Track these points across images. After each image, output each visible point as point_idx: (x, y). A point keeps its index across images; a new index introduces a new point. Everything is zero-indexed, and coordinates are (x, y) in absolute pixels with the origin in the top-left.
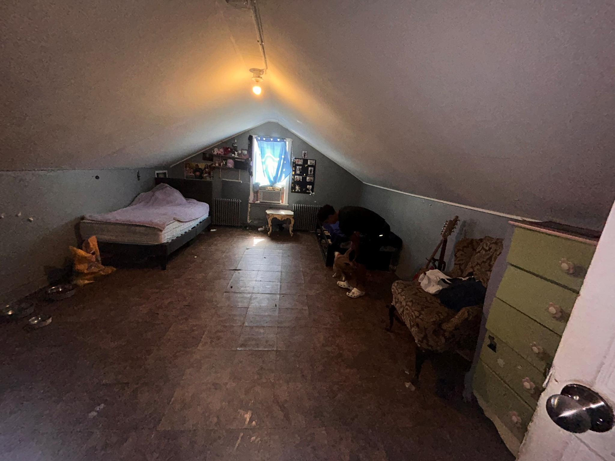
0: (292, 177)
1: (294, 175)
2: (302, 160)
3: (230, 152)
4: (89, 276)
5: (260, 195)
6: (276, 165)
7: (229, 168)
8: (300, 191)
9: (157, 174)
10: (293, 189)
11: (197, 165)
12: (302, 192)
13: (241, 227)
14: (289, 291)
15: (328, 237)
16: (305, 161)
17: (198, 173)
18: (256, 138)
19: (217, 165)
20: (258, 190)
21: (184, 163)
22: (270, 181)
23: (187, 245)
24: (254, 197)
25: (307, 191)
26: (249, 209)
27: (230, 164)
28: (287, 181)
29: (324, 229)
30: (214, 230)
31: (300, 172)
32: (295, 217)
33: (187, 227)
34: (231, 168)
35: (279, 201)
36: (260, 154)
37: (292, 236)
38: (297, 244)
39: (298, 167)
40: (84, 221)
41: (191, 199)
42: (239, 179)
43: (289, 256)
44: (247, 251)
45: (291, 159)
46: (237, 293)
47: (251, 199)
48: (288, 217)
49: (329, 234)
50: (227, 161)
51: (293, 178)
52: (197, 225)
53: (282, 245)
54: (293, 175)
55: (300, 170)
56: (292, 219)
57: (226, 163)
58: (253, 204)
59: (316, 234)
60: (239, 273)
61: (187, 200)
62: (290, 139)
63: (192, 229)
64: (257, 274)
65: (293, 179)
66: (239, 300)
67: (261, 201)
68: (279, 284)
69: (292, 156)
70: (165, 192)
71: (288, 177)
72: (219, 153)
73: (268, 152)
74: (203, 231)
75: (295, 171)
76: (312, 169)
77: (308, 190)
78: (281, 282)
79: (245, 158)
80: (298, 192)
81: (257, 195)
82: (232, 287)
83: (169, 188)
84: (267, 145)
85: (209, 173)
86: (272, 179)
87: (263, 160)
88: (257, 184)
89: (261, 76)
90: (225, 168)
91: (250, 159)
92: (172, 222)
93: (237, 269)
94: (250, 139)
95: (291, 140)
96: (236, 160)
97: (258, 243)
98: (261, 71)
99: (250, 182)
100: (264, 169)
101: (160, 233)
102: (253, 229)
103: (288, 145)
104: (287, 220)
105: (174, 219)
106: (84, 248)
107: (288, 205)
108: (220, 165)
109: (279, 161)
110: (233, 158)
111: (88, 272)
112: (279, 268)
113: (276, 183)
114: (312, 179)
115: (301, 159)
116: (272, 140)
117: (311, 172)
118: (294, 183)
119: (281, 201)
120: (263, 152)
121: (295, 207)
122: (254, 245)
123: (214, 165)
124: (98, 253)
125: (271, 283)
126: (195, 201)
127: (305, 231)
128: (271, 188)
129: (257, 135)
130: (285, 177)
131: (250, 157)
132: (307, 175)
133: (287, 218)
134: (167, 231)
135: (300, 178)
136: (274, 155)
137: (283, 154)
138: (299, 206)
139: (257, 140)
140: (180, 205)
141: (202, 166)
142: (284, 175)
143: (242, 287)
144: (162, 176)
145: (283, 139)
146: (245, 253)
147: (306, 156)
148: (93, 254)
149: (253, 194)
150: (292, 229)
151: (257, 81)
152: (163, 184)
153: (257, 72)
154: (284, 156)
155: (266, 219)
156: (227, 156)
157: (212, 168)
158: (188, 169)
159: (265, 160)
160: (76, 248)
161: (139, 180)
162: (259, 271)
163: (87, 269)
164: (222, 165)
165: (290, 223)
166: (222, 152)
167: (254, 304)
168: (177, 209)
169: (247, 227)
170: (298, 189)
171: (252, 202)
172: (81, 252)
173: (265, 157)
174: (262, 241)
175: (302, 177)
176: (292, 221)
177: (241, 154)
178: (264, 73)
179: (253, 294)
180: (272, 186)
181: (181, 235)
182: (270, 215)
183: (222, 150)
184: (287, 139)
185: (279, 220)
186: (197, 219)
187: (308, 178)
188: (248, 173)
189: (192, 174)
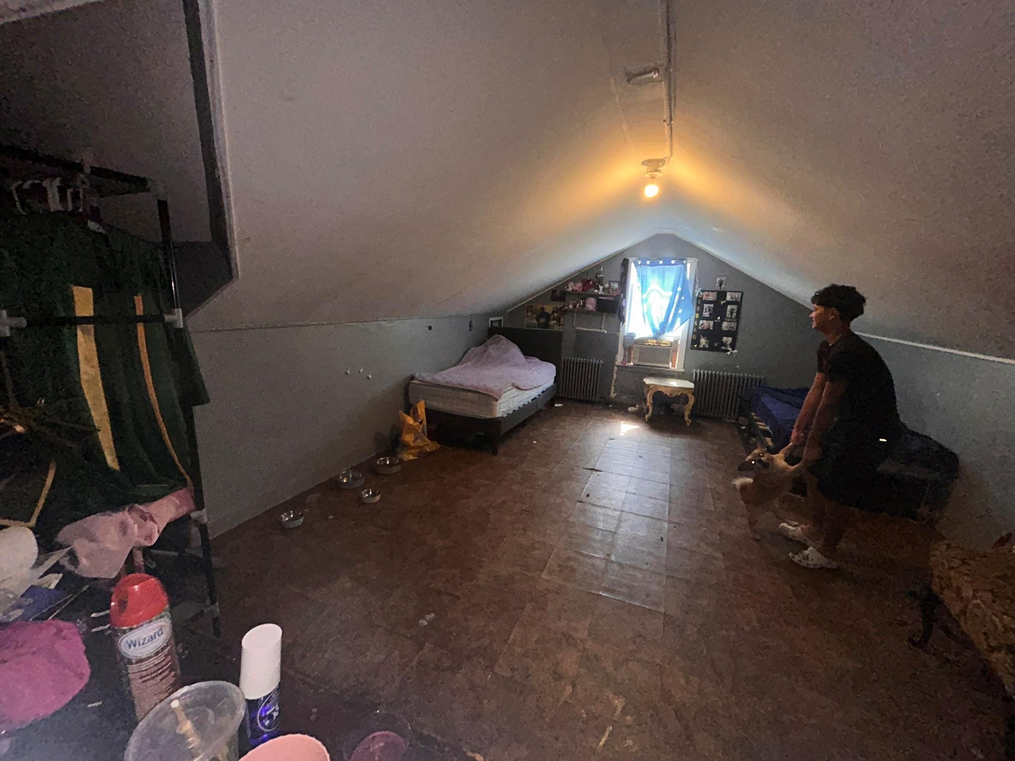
0: (693, 322)
1: (698, 320)
2: (715, 294)
3: (591, 286)
4: (413, 451)
5: (635, 354)
6: (665, 304)
7: (589, 312)
8: (707, 346)
9: (492, 322)
10: (694, 343)
11: (543, 309)
12: (711, 348)
13: (599, 403)
14: (684, 519)
15: (766, 433)
16: (722, 295)
17: (542, 320)
18: (635, 262)
19: (571, 307)
20: (632, 345)
21: (526, 305)
22: (654, 330)
23: (523, 424)
24: (625, 356)
25: (723, 348)
26: (615, 376)
27: (591, 304)
28: (683, 330)
29: (755, 417)
30: (560, 405)
31: (710, 314)
32: (695, 392)
33: (526, 397)
34: (592, 311)
35: (668, 364)
36: (639, 287)
37: (688, 424)
38: (699, 441)
39: (706, 306)
40: (414, 381)
41: (532, 357)
42: (602, 327)
43: (683, 459)
44: (610, 441)
45: (694, 293)
46: (597, 506)
47: (619, 359)
48: (685, 392)
49: (768, 428)
50: (585, 301)
51: (696, 324)
52: (539, 395)
53: (670, 439)
54: (696, 319)
55: (709, 310)
56: (690, 395)
57: (584, 304)
58: (622, 368)
59: (739, 426)
60: (599, 475)
61: (526, 358)
62: (694, 259)
63: (532, 400)
64: (629, 482)
65: (696, 327)
66: (601, 518)
67: (637, 363)
68: (667, 504)
69: (697, 287)
70: (500, 348)
71: (687, 323)
72: (575, 288)
73: (654, 282)
74: (545, 405)
75: (700, 312)
76: (735, 307)
77: (725, 345)
78: (669, 502)
79: (615, 295)
80: (704, 349)
81: (630, 354)
82: (588, 496)
83: (504, 341)
84: (653, 272)
85: (558, 320)
86: (657, 327)
87: (644, 297)
88: (631, 336)
89: (660, 169)
90: (583, 311)
91: (622, 295)
92: (509, 388)
93: (596, 468)
94: (625, 264)
95: (696, 260)
96: (600, 298)
97: (628, 431)
98: (661, 162)
99: (619, 332)
100: (645, 311)
101: (494, 402)
102: (619, 408)
103: (690, 269)
104: (681, 397)
105: (513, 385)
106: (412, 414)
107: (683, 370)
108: (575, 306)
109: (672, 296)
110: (596, 296)
111: (414, 445)
112: (666, 478)
113: (664, 333)
114: (733, 326)
115: (712, 291)
116: (661, 262)
117: (731, 314)
118: (698, 334)
119: (671, 364)
120: (644, 284)
121: (696, 374)
122: (622, 434)
123: (567, 308)
124: (425, 423)
125: (653, 501)
126: (537, 360)
127: (717, 420)
128: (655, 341)
129: (636, 257)
130: (682, 323)
131: (622, 292)
132: (722, 320)
133: (681, 394)
134: (502, 401)
135: (709, 325)
136: (663, 288)
137: (680, 285)
138: (704, 374)
139: (636, 265)
140: (516, 365)
141: (549, 309)
142: (679, 320)
143: (604, 498)
144: (496, 325)
145: (681, 260)
146: (607, 445)
147: (723, 286)
148: (421, 423)
149: (623, 351)
150: (689, 413)
151: (653, 178)
152: (497, 335)
153: (654, 165)
154: (682, 288)
155: (644, 394)
156: (587, 292)
157: (563, 312)
158: (529, 314)
159: (648, 297)
160: (404, 414)
161: (471, 330)
162: (631, 477)
163: (413, 442)
164: (578, 306)
165: (687, 403)
166: (580, 288)
167: (625, 529)
168: (515, 371)
169: (609, 404)
170: (705, 344)
171: (621, 364)
172: (410, 420)
173: (648, 291)
174: (635, 429)
175: (714, 323)
176: (690, 400)
177: (608, 288)
178: (666, 163)
179: (624, 514)
180: (656, 339)
181: (519, 408)
182: (651, 387)
183: (580, 284)
184: (688, 258)
185: (666, 395)
186: (540, 386)
187: (725, 325)
188: (617, 318)
189: (535, 321)
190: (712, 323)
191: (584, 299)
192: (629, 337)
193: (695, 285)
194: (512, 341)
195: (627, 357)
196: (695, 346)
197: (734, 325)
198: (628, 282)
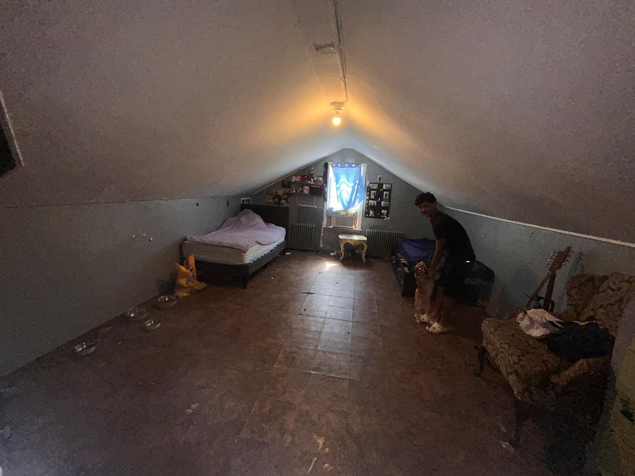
0: (366, 202)
1: (368, 200)
2: (377, 185)
3: (306, 179)
4: (186, 290)
5: (334, 221)
6: (350, 190)
7: (305, 195)
8: (373, 216)
9: (243, 201)
10: (366, 213)
11: (277, 192)
12: (375, 217)
13: (313, 251)
14: (361, 319)
15: (405, 265)
16: (381, 185)
17: (276, 200)
18: (331, 165)
19: (294, 191)
20: (331, 215)
21: (266, 189)
22: (344, 206)
23: (265, 267)
24: (328, 221)
25: (382, 216)
26: (322, 234)
27: (306, 190)
28: (360, 206)
29: (399, 256)
30: (289, 253)
31: (375, 197)
32: (368, 242)
33: (266, 250)
34: (307, 194)
35: (353, 226)
36: (334, 180)
37: (364, 262)
38: (370, 272)
39: (372, 192)
40: (186, 242)
42: (314, 204)
43: (361, 283)
44: (319, 275)
45: (366, 184)
46: (311, 316)
47: (324, 224)
48: (362, 243)
49: (406, 262)
51: (367, 203)
52: (275, 248)
53: (354, 271)
54: (367, 199)
55: (374, 194)
56: (365, 245)
57: (302, 189)
58: (326, 229)
59: (391, 261)
60: (312, 296)
61: (266, 224)
62: (365, 164)
63: (270, 251)
64: (330, 299)
65: (367, 204)
66: (313, 323)
67: (334, 226)
68: (352, 310)
69: (367, 181)
70: (249, 217)
71: (362, 202)
72: (297, 180)
73: (343, 177)
74: (279, 254)
75: (369, 196)
76: (388, 193)
77: (383, 214)
79: (320, 184)
80: (371, 217)
81: (331, 220)
82: (305, 310)
84: (342, 170)
85: (287, 199)
86: (346, 204)
87: (338, 186)
88: (331, 209)
89: (341, 108)
90: (302, 194)
91: (325, 185)
92: (254, 244)
93: (310, 292)
94: (326, 166)
96: (312, 186)
97: (330, 268)
98: (342, 104)
99: (324, 207)
100: (339, 195)
101: (243, 254)
102: (325, 254)
103: (363, 170)
104: (360, 245)
105: (257, 242)
106: (184, 264)
107: (361, 230)
108: (296, 191)
109: (353, 186)
110: (308, 185)
111: (187, 286)
112: (352, 295)
113: (350, 208)
115: (375, 183)
116: (347, 165)
117: (386, 196)
118: (369, 208)
120: (337, 178)
121: (368, 232)
122: (326, 270)
123: (292, 192)
124: (195, 270)
125: (343, 309)
126: (273, 225)
127: (380, 258)
128: (345, 213)
129: (333, 162)
130: (359, 202)
131: (325, 183)
132: (381, 200)
133: (360, 244)
134: (249, 252)
135: (374, 203)
136: (348, 181)
137: (358, 180)
138: (372, 232)
139: (333, 167)
140: (260, 229)
141: (281, 192)
142: (357, 200)
143: (314, 310)
144: (246, 203)
145: (358, 164)
146: (318, 277)
147: (381, 180)
148: (191, 270)
149: (326, 218)
150: (365, 255)
151: (337, 113)
152: (246, 209)
153: (338, 105)
154: (359, 182)
155: (339, 244)
156: (303, 183)
157: (289, 195)
158: (268, 196)
159: (339, 186)
160: (179, 265)
161: (228, 206)
162: (331, 296)
163: (186, 284)
164: (298, 191)
165: (363, 249)
166: (299, 180)
167: (327, 329)
168: (259, 232)
169: (319, 251)
170: (372, 214)
171: (326, 227)
172: (183, 268)
173: (340, 182)
174: (334, 266)
175: (377, 202)
176: (365, 247)
177: (316, 180)
178: (344, 105)
179: (326, 319)
180: (345, 211)
181: (261, 256)
182: (343, 240)
183: (299, 177)
184: (362, 164)
185: (352, 245)
186: (275, 242)
187: (383, 203)
188: (322, 199)
189: (272, 201)
190: (376, 202)
191: (302, 187)
192: (330, 211)
193: (366, 179)
194: (257, 213)
195: (329, 223)
196: (367, 215)
197: (387, 203)
198: (328, 177)
